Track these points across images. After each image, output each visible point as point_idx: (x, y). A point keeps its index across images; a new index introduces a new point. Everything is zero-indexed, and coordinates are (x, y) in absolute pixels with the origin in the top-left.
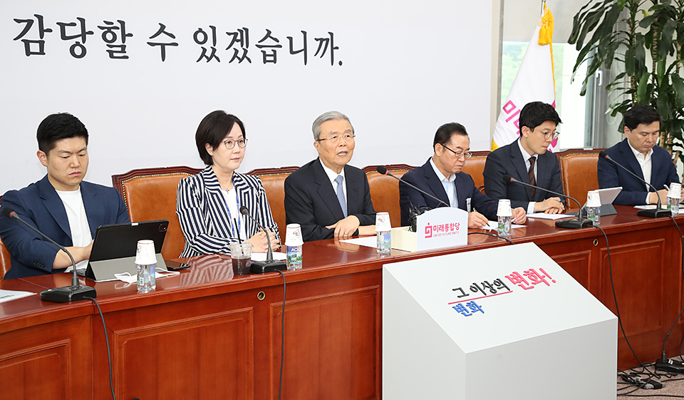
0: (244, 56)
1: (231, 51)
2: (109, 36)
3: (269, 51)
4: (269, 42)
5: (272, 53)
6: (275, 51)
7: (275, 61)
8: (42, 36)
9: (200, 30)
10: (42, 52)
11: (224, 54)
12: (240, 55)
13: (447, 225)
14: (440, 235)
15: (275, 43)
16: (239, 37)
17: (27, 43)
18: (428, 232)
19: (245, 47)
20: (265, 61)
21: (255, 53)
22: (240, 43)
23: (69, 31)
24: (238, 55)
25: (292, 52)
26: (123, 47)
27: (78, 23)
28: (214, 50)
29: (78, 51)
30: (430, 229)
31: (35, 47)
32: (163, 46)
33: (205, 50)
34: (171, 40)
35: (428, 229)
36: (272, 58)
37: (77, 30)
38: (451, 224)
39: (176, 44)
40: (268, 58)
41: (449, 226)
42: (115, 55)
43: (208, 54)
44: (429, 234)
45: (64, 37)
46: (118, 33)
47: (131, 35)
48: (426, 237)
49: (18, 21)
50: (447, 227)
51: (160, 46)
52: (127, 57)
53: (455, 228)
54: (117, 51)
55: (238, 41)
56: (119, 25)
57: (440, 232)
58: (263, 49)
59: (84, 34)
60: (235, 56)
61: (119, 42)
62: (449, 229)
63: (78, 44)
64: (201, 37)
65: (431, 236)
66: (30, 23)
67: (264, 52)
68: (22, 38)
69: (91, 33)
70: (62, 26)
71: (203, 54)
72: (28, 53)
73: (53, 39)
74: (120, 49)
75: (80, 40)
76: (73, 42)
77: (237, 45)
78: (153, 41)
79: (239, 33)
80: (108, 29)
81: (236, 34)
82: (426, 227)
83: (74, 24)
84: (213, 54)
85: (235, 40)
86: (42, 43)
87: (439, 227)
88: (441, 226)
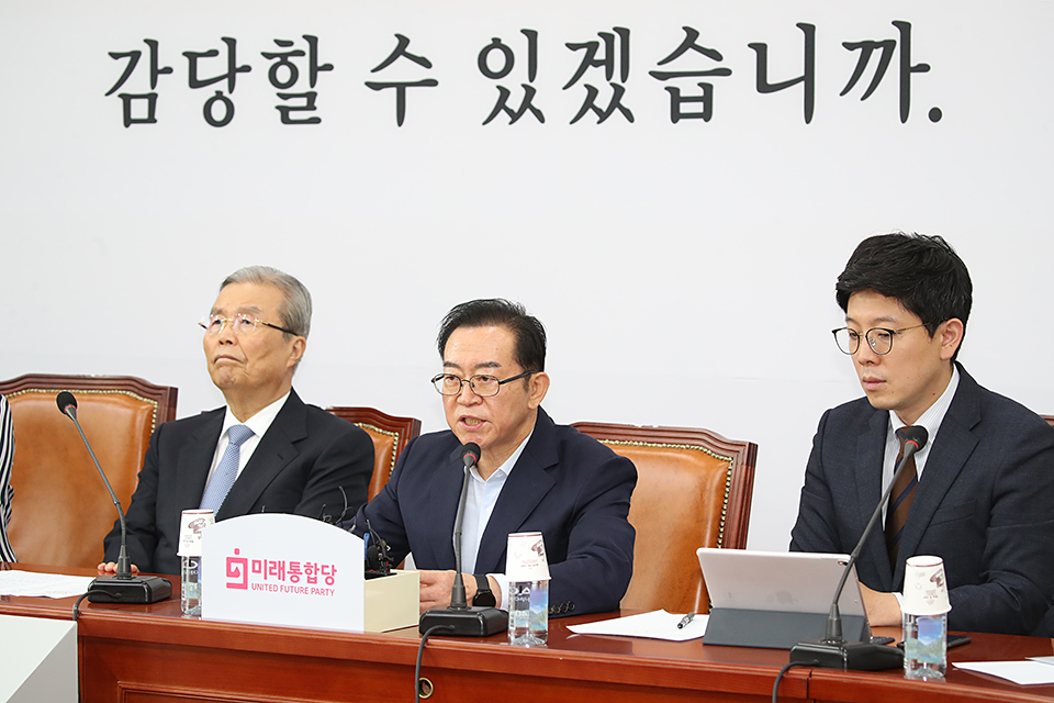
0: (615, 103)
1: (579, 94)
2: (283, 74)
3: (689, 87)
4: (691, 60)
5: (700, 92)
6: (708, 88)
7: (707, 115)
8: (154, 84)
9: (497, 43)
10: (151, 119)
11: (557, 99)
12: (603, 101)
13: (294, 566)
14: (273, 588)
15: (712, 64)
16: (600, 54)
17: (127, 99)
18: (236, 574)
19: (616, 78)
20: (676, 116)
21: (645, 95)
22: (603, 68)
23: (206, 69)
24: (596, 103)
25: (763, 86)
26: (311, 97)
27: (224, 49)
28: (530, 92)
29: (219, 111)
30: (240, 566)
31: (139, 109)
32: (401, 88)
33: (505, 93)
34: (421, 73)
35: (234, 566)
36: (699, 107)
37: (218, 66)
38: (308, 566)
39: (432, 83)
40: (685, 108)
41: (303, 569)
42: (293, 115)
43: (514, 103)
44: (240, 580)
45: (195, 83)
46: (303, 64)
47: (328, 67)
48: (231, 585)
49: (116, 56)
50: (295, 571)
51: (394, 90)
52: (316, 121)
53: (321, 578)
54: (297, 110)
55: (597, 64)
56: (305, 46)
57: (272, 580)
58: (672, 82)
59: (233, 71)
60: (589, 104)
61: (303, 85)
62: (303, 578)
63: (219, 95)
64: (496, 60)
65: (244, 586)
66: (135, 56)
67: (674, 91)
68: (120, 91)
69: (247, 69)
70: (192, 57)
71: (501, 105)
72: (128, 121)
73: (173, 88)
74: (303, 102)
75: (223, 86)
76: (209, 91)
77: (595, 76)
78: (379, 77)
79: (602, 43)
80: (282, 56)
81: (592, 47)
82: (230, 560)
83: (213, 53)
84: (527, 104)
85: (589, 61)
86: (152, 98)
87: (269, 565)
88: (275, 563)
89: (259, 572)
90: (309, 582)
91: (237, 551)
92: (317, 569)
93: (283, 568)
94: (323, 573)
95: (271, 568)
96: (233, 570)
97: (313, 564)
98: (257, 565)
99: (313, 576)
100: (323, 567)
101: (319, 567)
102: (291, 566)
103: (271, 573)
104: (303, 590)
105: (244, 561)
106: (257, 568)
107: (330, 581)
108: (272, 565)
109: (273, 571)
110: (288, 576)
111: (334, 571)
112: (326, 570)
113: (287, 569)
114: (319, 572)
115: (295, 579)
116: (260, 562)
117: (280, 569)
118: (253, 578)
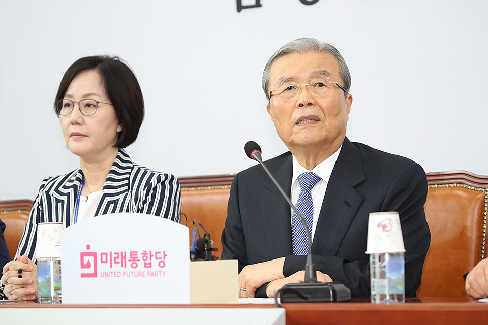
13: (134, 257)
14: (117, 274)
18: (88, 265)
30: (91, 259)
35: (86, 259)
38: (145, 254)
41: (140, 257)
44: (91, 270)
48: (83, 275)
50: (134, 259)
53: (155, 262)
57: (117, 267)
62: (141, 263)
65: (94, 275)
82: (83, 255)
87: (114, 256)
88: (118, 254)
89: (106, 262)
90: (145, 267)
91: (88, 247)
92: (151, 256)
93: (125, 258)
94: (156, 258)
95: (115, 258)
96: (85, 263)
97: (148, 252)
98: (104, 256)
99: (148, 261)
100: (156, 253)
101: (153, 253)
102: (131, 255)
103: (115, 262)
104: (141, 274)
105: (94, 255)
106: (104, 260)
107: (162, 264)
108: (116, 256)
109: (117, 260)
110: (128, 264)
111: (165, 255)
112: (159, 256)
113: (128, 257)
114: (153, 258)
115: (134, 265)
116: (106, 254)
117: (122, 258)
118: (102, 268)
